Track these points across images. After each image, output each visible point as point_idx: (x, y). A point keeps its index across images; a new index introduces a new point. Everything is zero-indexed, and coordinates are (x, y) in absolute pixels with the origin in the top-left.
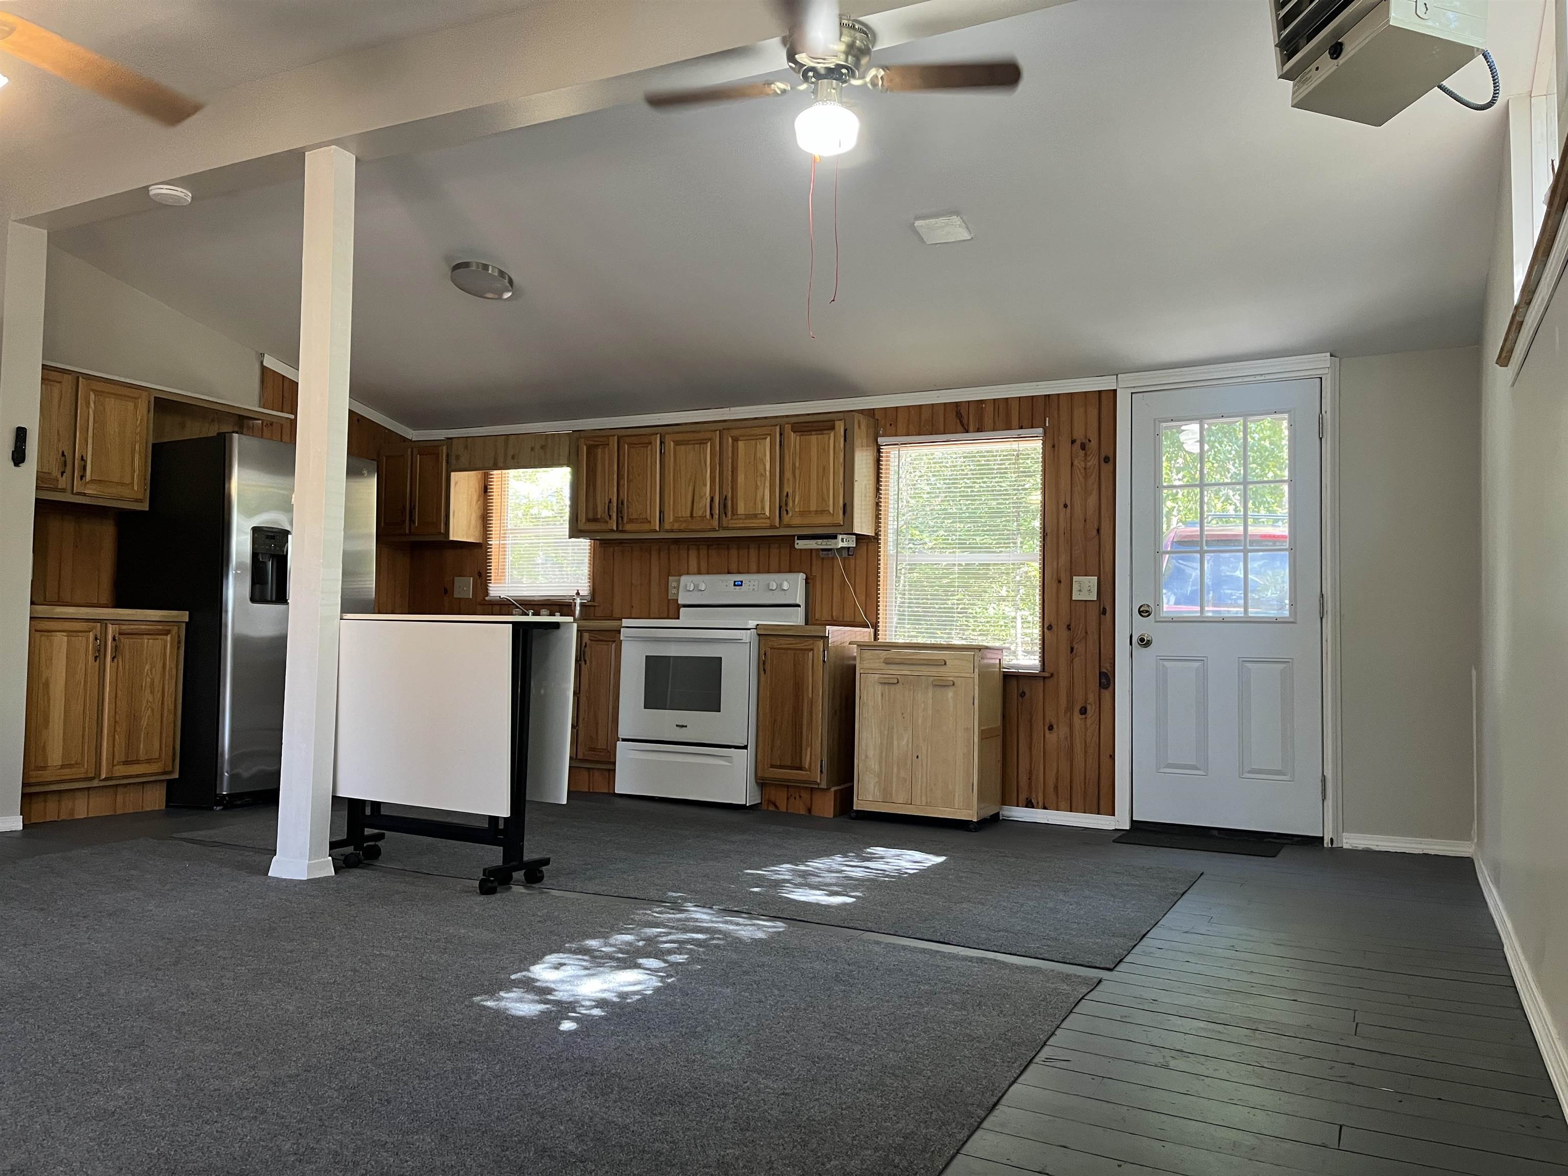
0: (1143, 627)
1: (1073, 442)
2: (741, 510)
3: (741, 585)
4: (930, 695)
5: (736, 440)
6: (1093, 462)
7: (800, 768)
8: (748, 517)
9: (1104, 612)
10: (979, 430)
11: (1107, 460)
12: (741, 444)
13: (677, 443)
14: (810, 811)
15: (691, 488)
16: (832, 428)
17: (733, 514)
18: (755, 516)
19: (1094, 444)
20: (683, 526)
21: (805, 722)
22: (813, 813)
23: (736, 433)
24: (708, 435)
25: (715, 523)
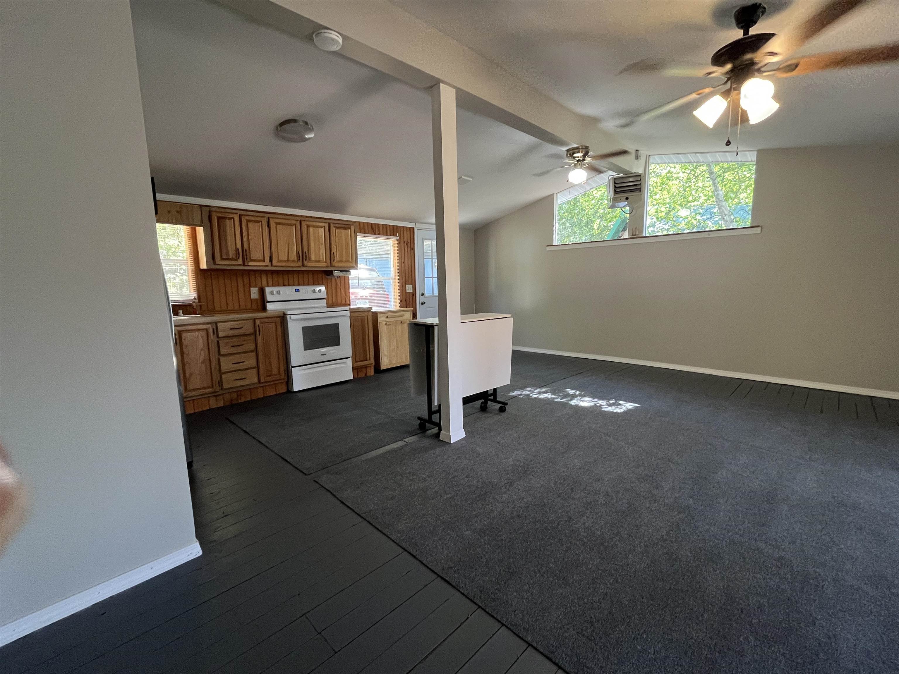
0: (423, 299)
1: (404, 242)
2: (313, 258)
3: (299, 291)
4: (400, 326)
5: (308, 226)
6: (409, 249)
7: (366, 360)
8: (316, 261)
9: (413, 295)
10: (379, 234)
11: (412, 249)
12: (311, 229)
13: (277, 224)
14: (366, 375)
15: (287, 247)
16: (350, 228)
17: (309, 260)
18: (319, 261)
19: (409, 244)
20: (284, 264)
21: (367, 343)
22: (368, 375)
23: (308, 223)
24: (294, 222)
25: (300, 263)
